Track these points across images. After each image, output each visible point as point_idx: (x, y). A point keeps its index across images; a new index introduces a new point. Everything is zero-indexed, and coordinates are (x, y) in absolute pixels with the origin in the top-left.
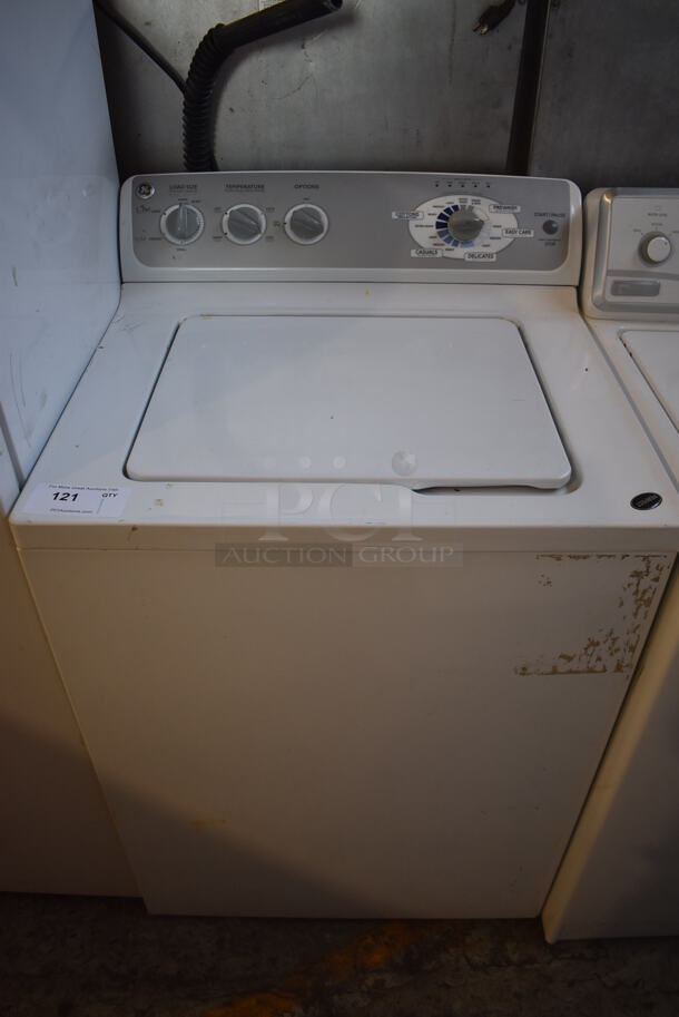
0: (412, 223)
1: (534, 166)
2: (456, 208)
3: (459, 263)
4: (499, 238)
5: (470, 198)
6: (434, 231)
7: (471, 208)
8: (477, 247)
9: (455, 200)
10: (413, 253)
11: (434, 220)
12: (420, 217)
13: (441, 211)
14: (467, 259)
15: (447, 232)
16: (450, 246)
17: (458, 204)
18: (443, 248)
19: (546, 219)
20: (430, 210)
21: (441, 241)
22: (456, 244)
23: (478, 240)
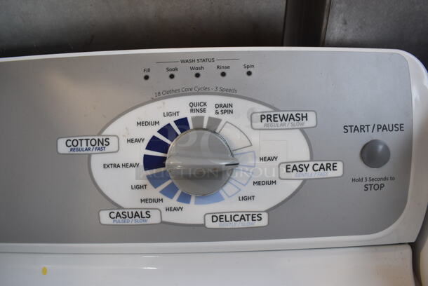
0: (97, 161)
1: (335, 27)
2: (183, 123)
3: (195, 232)
4: (274, 182)
5: (211, 101)
6: (138, 175)
7: (214, 122)
8: (229, 201)
9: (181, 107)
10: (105, 218)
11: (138, 153)
12: (113, 146)
13: (153, 131)
14: (210, 224)
15: (166, 177)
16: (174, 202)
17: (190, 116)
18: (161, 206)
19: (365, 137)
21: (154, 193)
22: (185, 198)
23: (229, 189)
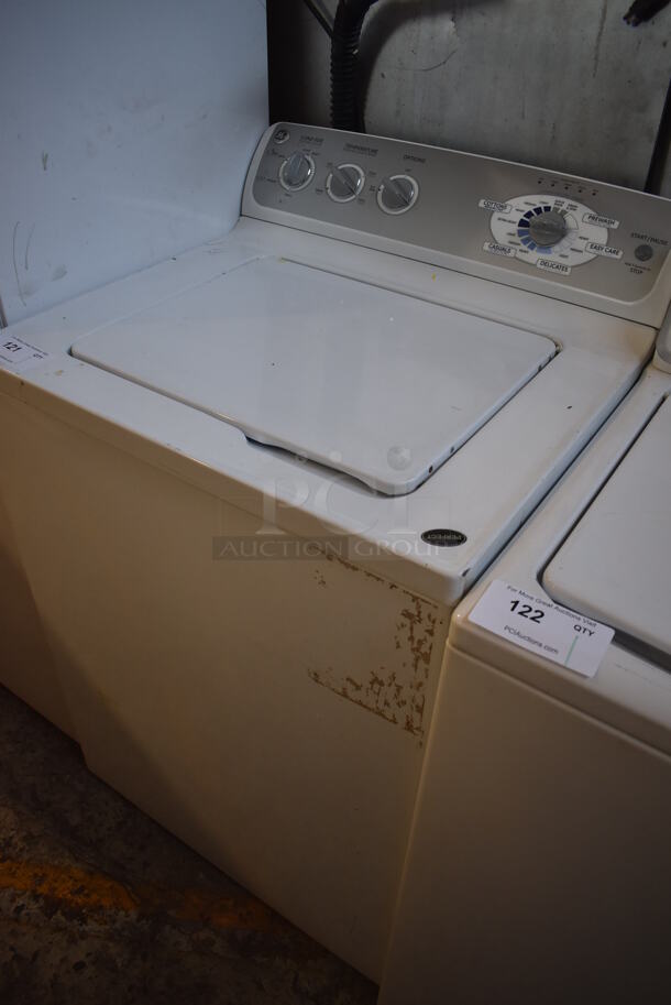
0: (496, 215)
2: (548, 209)
3: (529, 267)
4: (581, 251)
5: (567, 202)
6: (515, 228)
7: (564, 212)
8: (553, 256)
9: (550, 200)
10: (486, 246)
11: (519, 217)
12: (507, 211)
13: (531, 209)
14: (539, 266)
15: (527, 233)
16: (525, 247)
17: (552, 206)
18: (518, 248)
19: (643, 242)
20: (519, 206)
21: (517, 239)
22: (532, 247)
23: (556, 248)
